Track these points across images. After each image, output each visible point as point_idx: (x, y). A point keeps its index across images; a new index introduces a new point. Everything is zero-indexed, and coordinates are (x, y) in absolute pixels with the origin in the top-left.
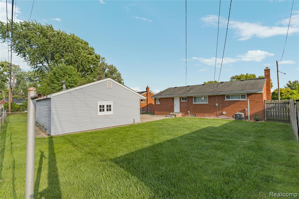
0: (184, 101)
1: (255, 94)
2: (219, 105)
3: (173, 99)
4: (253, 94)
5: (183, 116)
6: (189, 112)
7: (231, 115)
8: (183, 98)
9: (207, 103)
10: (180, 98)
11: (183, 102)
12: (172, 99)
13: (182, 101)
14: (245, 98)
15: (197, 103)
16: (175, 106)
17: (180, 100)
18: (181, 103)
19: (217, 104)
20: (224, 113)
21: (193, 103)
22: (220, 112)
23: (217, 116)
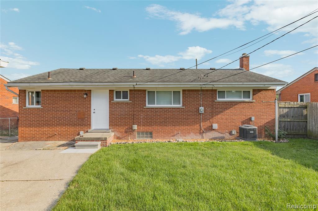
0: (122, 100)
1: (265, 90)
2: (205, 110)
3: (88, 93)
4: (262, 90)
5: (118, 138)
6: (135, 127)
7: (227, 131)
8: (118, 93)
9: (180, 106)
10: (111, 92)
11: (118, 103)
12: (86, 94)
13: (115, 99)
14: (249, 98)
15: (156, 106)
16: (92, 114)
17: (111, 99)
18: (112, 105)
19: (202, 109)
20: (215, 126)
21: (147, 105)
22: (207, 124)
23: (200, 133)
